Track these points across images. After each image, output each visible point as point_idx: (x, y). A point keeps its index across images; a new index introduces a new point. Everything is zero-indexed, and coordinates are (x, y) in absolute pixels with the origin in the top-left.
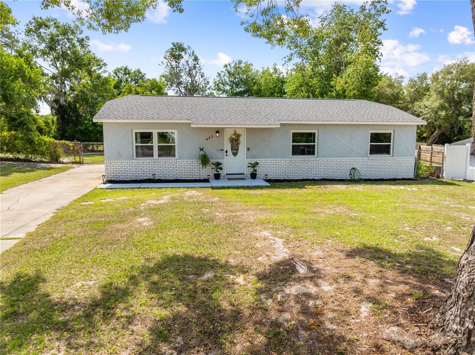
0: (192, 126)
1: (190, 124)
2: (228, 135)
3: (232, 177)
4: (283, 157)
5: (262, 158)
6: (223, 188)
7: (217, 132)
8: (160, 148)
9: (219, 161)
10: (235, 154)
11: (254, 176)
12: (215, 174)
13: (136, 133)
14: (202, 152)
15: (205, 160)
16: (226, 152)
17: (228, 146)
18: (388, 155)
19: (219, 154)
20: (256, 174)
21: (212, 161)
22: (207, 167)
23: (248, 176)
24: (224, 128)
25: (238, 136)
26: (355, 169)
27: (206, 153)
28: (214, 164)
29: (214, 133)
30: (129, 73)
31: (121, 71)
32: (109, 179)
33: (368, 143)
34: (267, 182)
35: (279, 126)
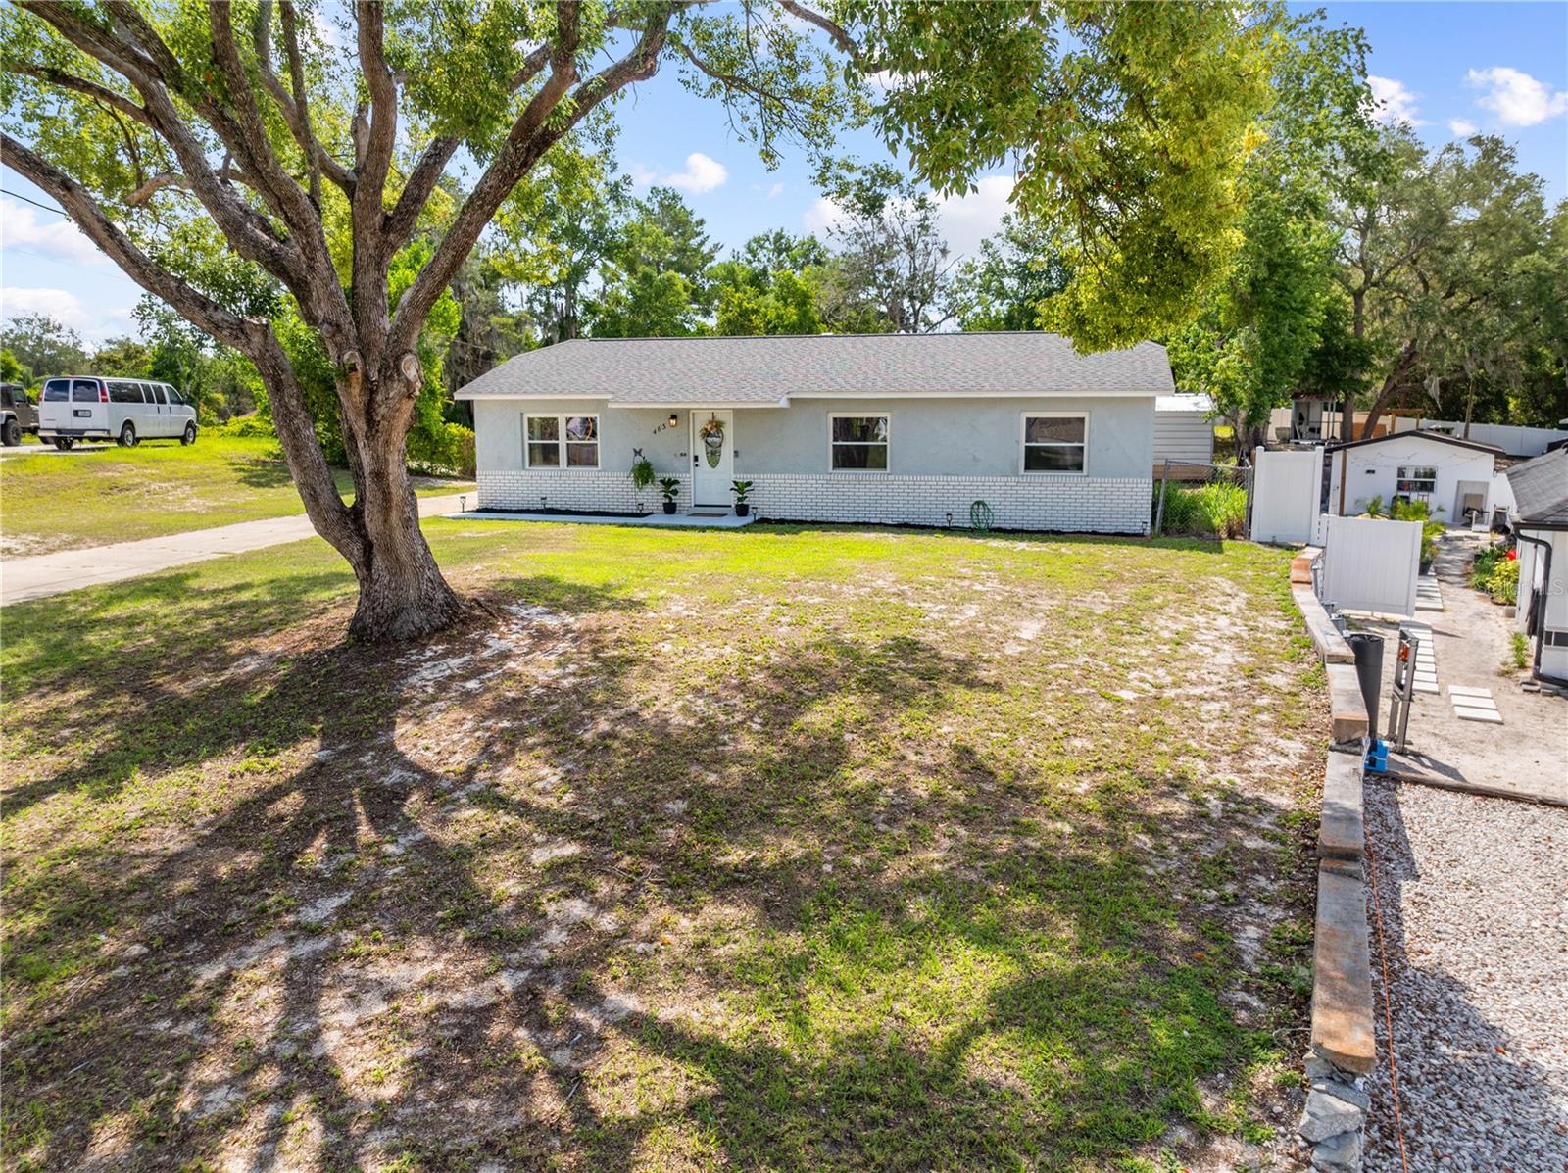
0: (608, 406)
1: (607, 400)
2: (701, 422)
3: (703, 510)
4: (811, 470)
5: (764, 473)
6: (684, 528)
7: (674, 417)
8: (572, 450)
9: (673, 476)
10: (714, 464)
11: (742, 510)
12: (665, 504)
13: (531, 421)
14: (639, 459)
15: (644, 473)
16: (696, 458)
17: (700, 447)
18: (1079, 474)
19: (680, 463)
20: (747, 506)
21: (659, 476)
22: (648, 488)
23: (732, 511)
24: (688, 410)
25: (718, 426)
26: (984, 504)
27: (648, 459)
28: (662, 482)
29: (665, 419)
30: (788, 249)
31: (767, 244)
32: (485, 506)
33: (1018, 442)
34: (756, 522)
35: (783, 403)
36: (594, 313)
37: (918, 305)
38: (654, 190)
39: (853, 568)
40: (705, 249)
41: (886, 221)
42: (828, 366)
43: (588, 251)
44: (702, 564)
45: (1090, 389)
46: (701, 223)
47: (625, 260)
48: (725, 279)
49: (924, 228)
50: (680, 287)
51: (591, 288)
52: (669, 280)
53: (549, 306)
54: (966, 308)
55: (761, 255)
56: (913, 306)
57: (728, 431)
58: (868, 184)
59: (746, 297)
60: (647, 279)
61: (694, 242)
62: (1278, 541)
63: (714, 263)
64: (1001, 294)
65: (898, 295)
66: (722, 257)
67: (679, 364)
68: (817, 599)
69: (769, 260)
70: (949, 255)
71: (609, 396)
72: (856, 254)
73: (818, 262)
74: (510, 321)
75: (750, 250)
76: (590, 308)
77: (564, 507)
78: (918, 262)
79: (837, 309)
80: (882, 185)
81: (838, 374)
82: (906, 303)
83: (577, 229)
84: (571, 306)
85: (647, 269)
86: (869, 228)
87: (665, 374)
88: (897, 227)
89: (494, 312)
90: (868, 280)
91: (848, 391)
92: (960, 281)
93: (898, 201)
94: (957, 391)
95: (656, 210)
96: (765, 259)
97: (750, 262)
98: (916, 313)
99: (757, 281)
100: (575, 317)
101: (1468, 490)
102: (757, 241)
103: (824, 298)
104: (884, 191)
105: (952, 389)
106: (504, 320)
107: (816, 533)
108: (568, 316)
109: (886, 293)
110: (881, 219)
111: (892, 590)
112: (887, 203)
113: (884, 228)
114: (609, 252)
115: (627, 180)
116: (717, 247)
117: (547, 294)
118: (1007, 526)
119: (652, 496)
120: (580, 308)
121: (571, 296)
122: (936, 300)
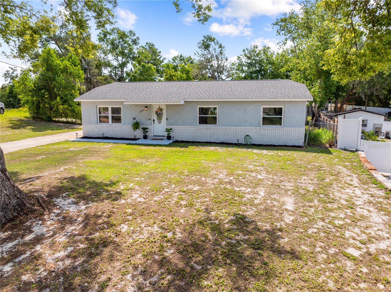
0: (125, 103)
1: (123, 102)
2: (155, 109)
3: (156, 138)
4: (191, 125)
5: (176, 125)
7: (146, 107)
8: (113, 118)
9: (146, 126)
10: (160, 122)
11: (169, 138)
12: (143, 136)
13: (99, 108)
14: (135, 121)
15: (136, 126)
16: (154, 120)
17: (155, 117)
18: (280, 126)
19: (148, 122)
20: (171, 136)
21: (141, 126)
22: (138, 130)
23: (166, 138)
24: (151, 105)
25: (161, 110)
26: (249, 136)
27: (138, 121)
28: (142, 128)
29: (143, 108)
30: (184, 59)
31: (178, 58)
32: (85, 136)
33: (260, 115)
34: (174, 142)
35: (182, 103)
36: (129, 76)
37: (219, 75)
38: (147, 43)
39: (209, 167)
40: (161, 59)
41: (211, 51)
42: (197, 90)
43: (127, 59)
44: (151, 165)
45: (285, 98)
46: (160, 52)
47: (138, 61)
48: (166, 68)
49: (221, 53)
50: (153, 69)
51: (128, 69)
52: (150, 67)
53: (116, 74)
54: (233, 74)
55: (176, 61)
56: (218, 74)
57: (164, 112)
58: (206, 41)
59: (172, 72)
60: (144, 66)
61: (158, 58)
62: (346, 148)
63: (164, 63)
64: (242, 71)
65: (214, 71)
66: (166, 62)
67: (149, 90)
68: (196, 188)
69: (178, 63)
70: (228, 61)
71: (124, 100)
72: (202, 60)
73: (191, 63)
74: (103, 78)
75: (173, 60)
76: (128, 74)
77: (111, 136)
78: (219, 63)
79: (197, 75)
80: (209, 41)
81: (200, 93)
82: (216, 74)
83: (124, 52)
84: (122, 74)
85: (144, 64)
86: (206, 53)
87: (143, 93)
88: (213, 52)
89: (99, 75)
90: (206, 68)
91: (204, 99)
92: (231, 68)
93: (214, 45)
94: (240, 99)
95: (148, 49)
96: (177, 62)
97: (173, 63)
98: (219, 76)
99: (175, 68)
100: (123, 77)
101: (377, 126)
102: (175, 57)
103: (194, 72)
104: (210, 43)
105: (239, 98)
106: (101, 78)
107: (194, 147)
108: (121, 77)
109: (211, 71)
110: (209, 51)
111: (227, 180)
112: (211, 46)
113: (210, 53)
114: (134, 59)
115: (138, 38)
116: (164, 59)
117: (115, 70)
118: (257, 143)
119: (139, 133)
120: (125, 75)
121: (122, 71)
122: (224, 73)
